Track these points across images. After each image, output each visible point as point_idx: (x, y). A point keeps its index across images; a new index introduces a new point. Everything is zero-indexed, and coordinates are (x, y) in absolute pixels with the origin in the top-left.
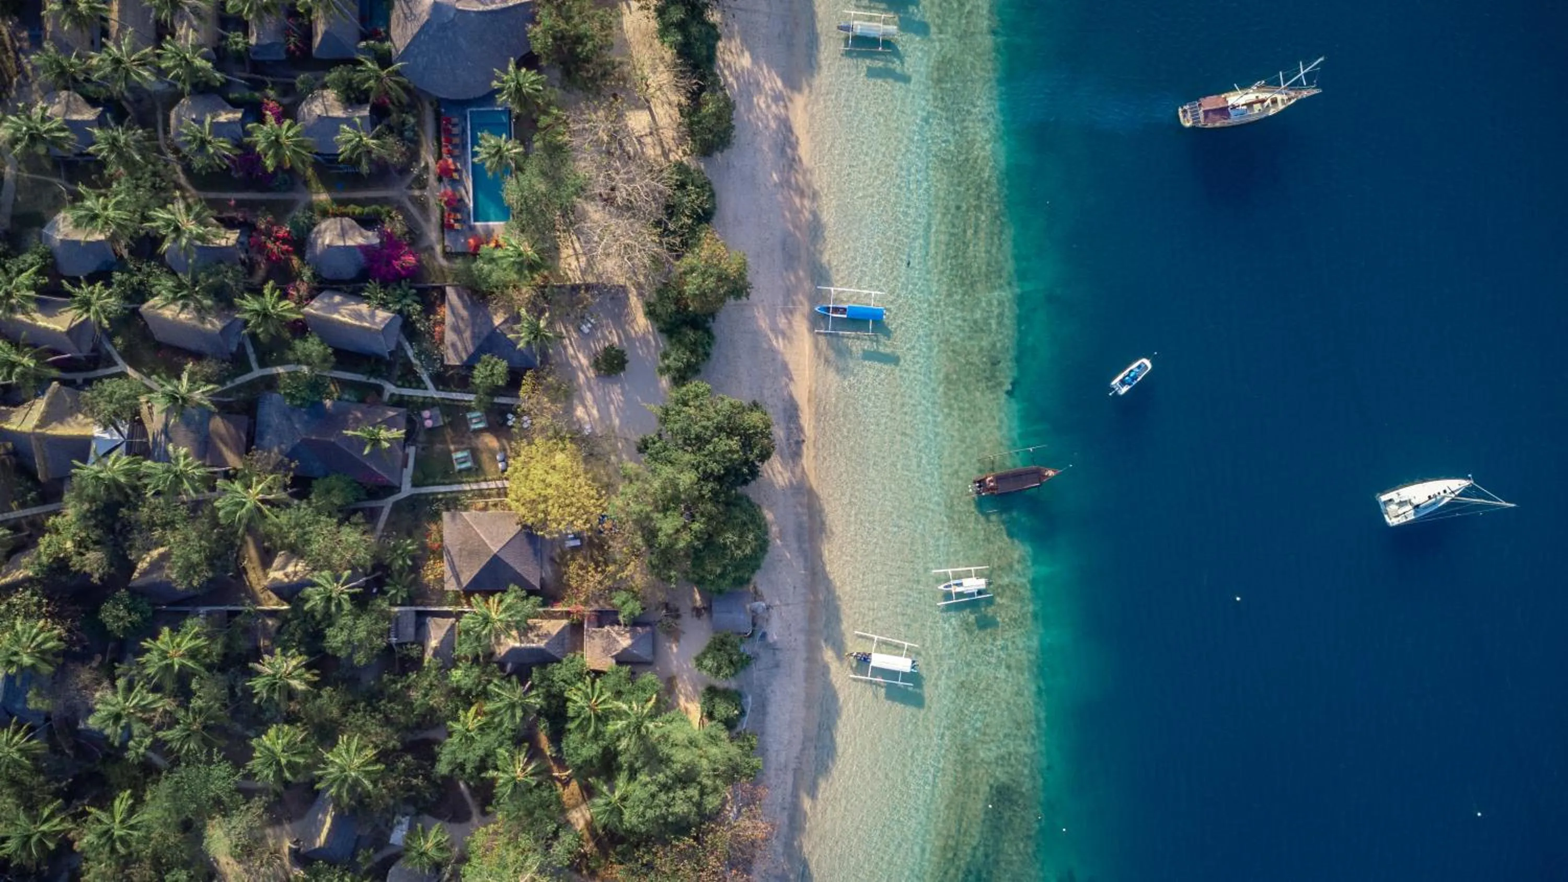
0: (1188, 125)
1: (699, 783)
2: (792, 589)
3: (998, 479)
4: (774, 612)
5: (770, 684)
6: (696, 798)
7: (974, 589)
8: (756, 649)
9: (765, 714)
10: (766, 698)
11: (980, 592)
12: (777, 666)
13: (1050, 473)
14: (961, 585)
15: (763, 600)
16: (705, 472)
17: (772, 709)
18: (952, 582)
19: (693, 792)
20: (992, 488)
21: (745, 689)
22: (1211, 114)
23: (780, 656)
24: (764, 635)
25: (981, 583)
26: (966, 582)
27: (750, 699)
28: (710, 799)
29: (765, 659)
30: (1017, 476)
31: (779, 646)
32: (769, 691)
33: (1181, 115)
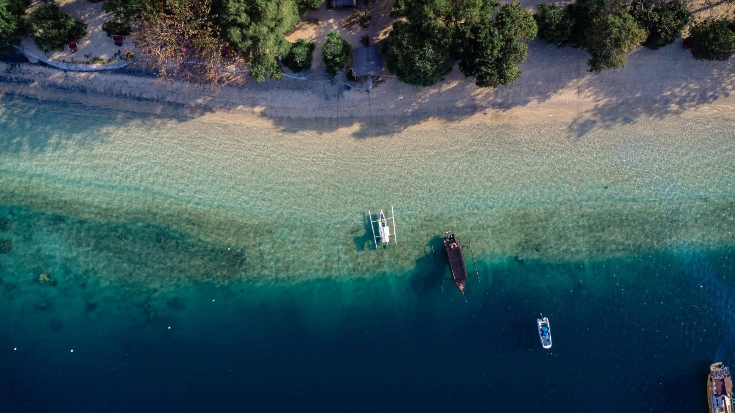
0: (712, 369)
1: (250, 24)
2: (381, 108)
3: (457, 251)
4: (365, 95)
5: (314, 93)
6: (239, 20)
7: (381, 234)
8: (339, 82)
9: (293, 89)
10: (303, 90)
11: (379, 239)
12: (327, 98)
13: (462, 287)
14: (384, 226)
15: (374, 87)
16: (479, 28)
17: (297, 94)
18: (385, 219)
19: (244, 18)
20: (450, 247)
21: (310, 75)
22: (722, 383)
23: (334, 100)
24: (348, 88)
25: (386, 239)
26: (387, 229)
27: (304, 78)
28: (238, 32)
29: (332, 90)
30: (460, 263)
31: (341, 99)
32: (310, 92)
33: (718, 364)
